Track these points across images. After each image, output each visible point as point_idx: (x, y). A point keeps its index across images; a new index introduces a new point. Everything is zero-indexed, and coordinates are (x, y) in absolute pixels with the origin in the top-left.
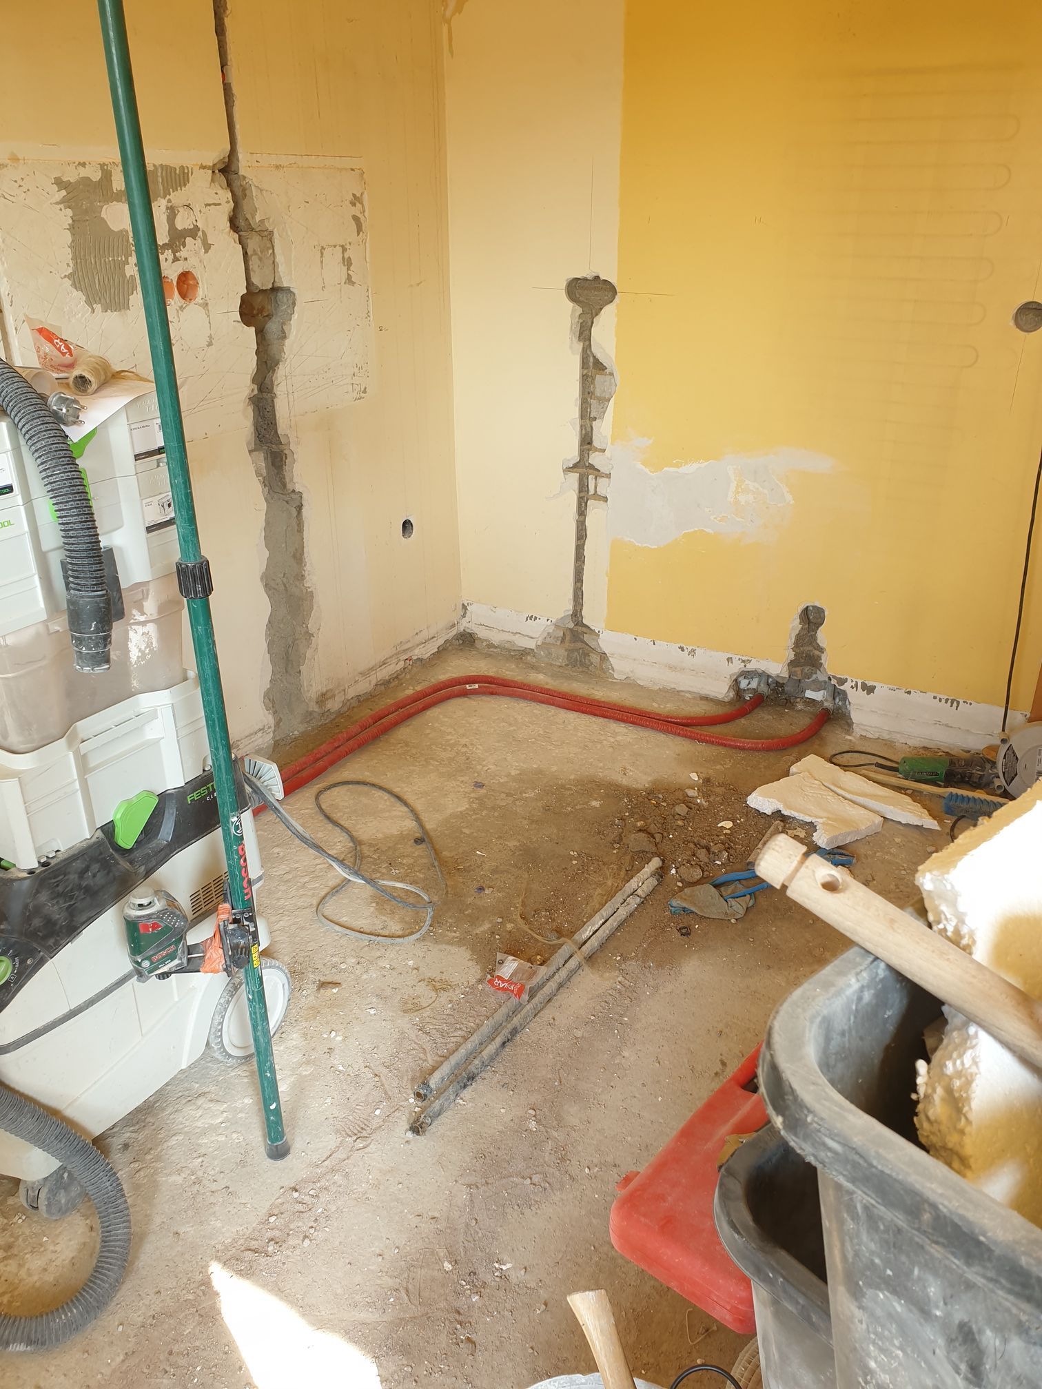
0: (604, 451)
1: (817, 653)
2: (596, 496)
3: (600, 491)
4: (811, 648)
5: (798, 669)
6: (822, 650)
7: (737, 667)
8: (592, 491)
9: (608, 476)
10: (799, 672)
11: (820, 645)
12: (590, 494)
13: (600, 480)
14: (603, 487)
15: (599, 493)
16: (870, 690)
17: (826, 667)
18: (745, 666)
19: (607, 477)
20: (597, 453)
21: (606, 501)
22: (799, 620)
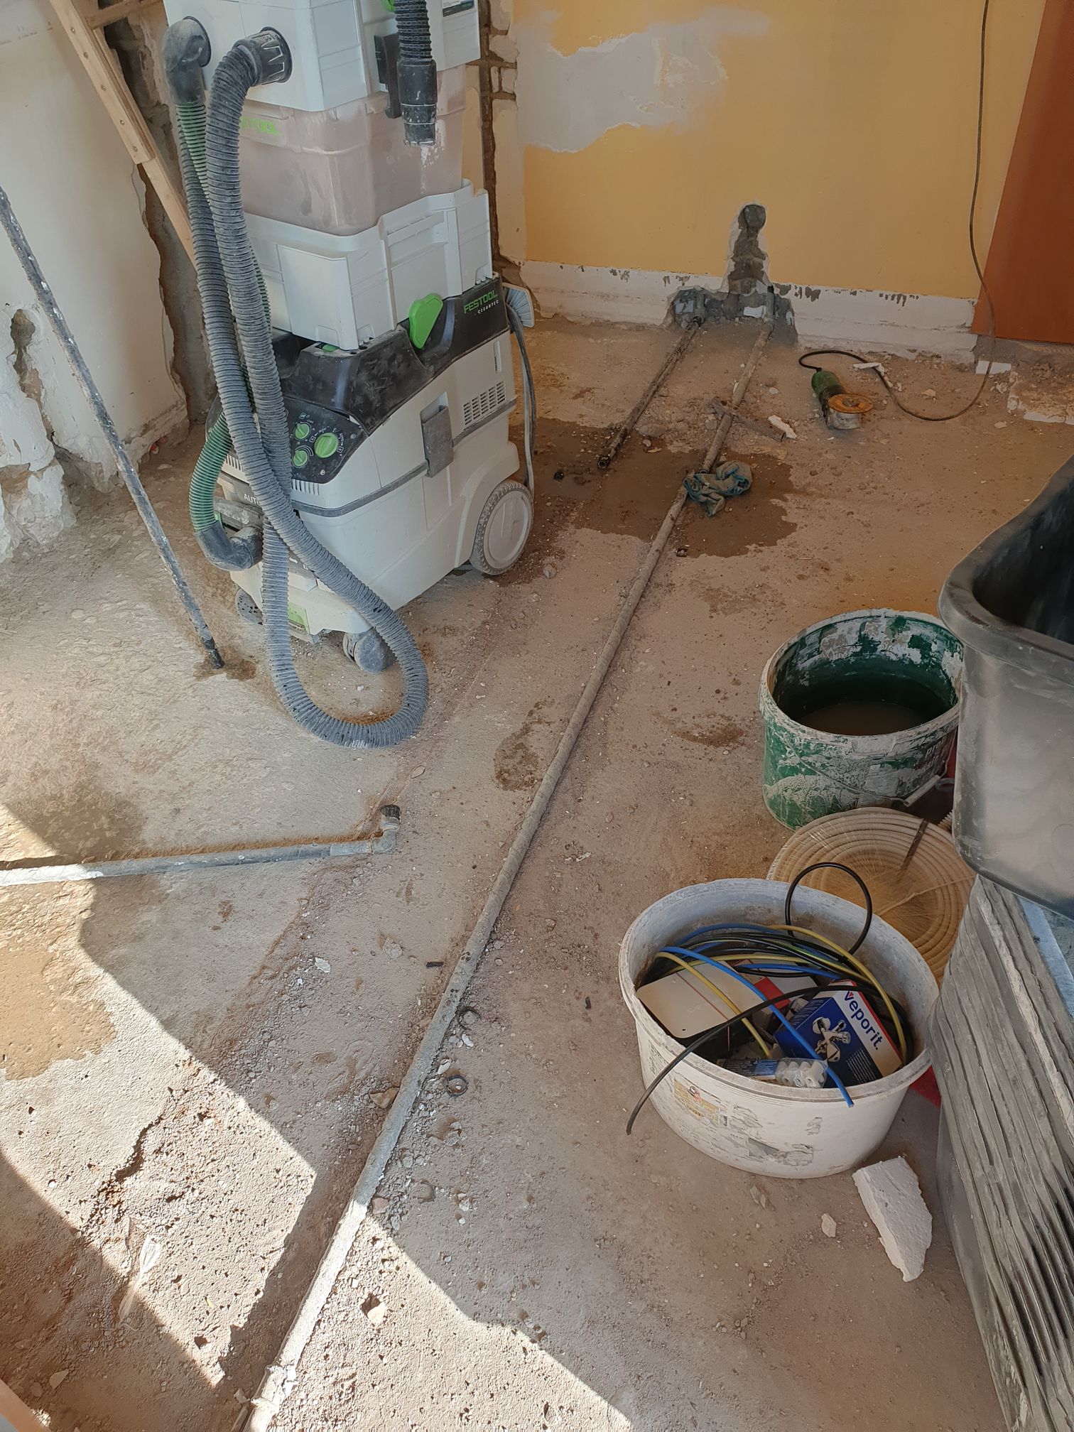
0: (506, 33)
1: (757, 260)
2: (502, 94)
3: (507, 87)
4: (750, 256)
5: (738, 282)
6: (762, 256)
7: (674, 287)
8: (496, 89)
9: (514, 66)
10: (739, 286)
11: (762, 249)
12: (494, 91)
13: (505, 73)
14: (509, 81)
15: (504, 89)
16: (814, 295)
17: (768, 275)
18: (683, 284)
19: (512, 68)
20: (498, 36)
21: (515, 100)
22: (738, 224)
